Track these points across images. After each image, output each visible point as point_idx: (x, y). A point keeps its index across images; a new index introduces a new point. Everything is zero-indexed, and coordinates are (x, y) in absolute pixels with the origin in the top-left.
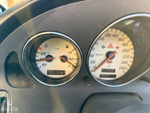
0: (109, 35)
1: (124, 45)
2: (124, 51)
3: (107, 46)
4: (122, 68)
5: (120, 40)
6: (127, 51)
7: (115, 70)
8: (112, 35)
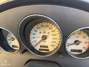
0: (43, 26)
1: (53, 31)
2: (53, 35)
3: (42, 32)
4: (52, 45)
5: (50, 28)
6: (55, 35)
7: (48, 46)
8: (45, 26)
